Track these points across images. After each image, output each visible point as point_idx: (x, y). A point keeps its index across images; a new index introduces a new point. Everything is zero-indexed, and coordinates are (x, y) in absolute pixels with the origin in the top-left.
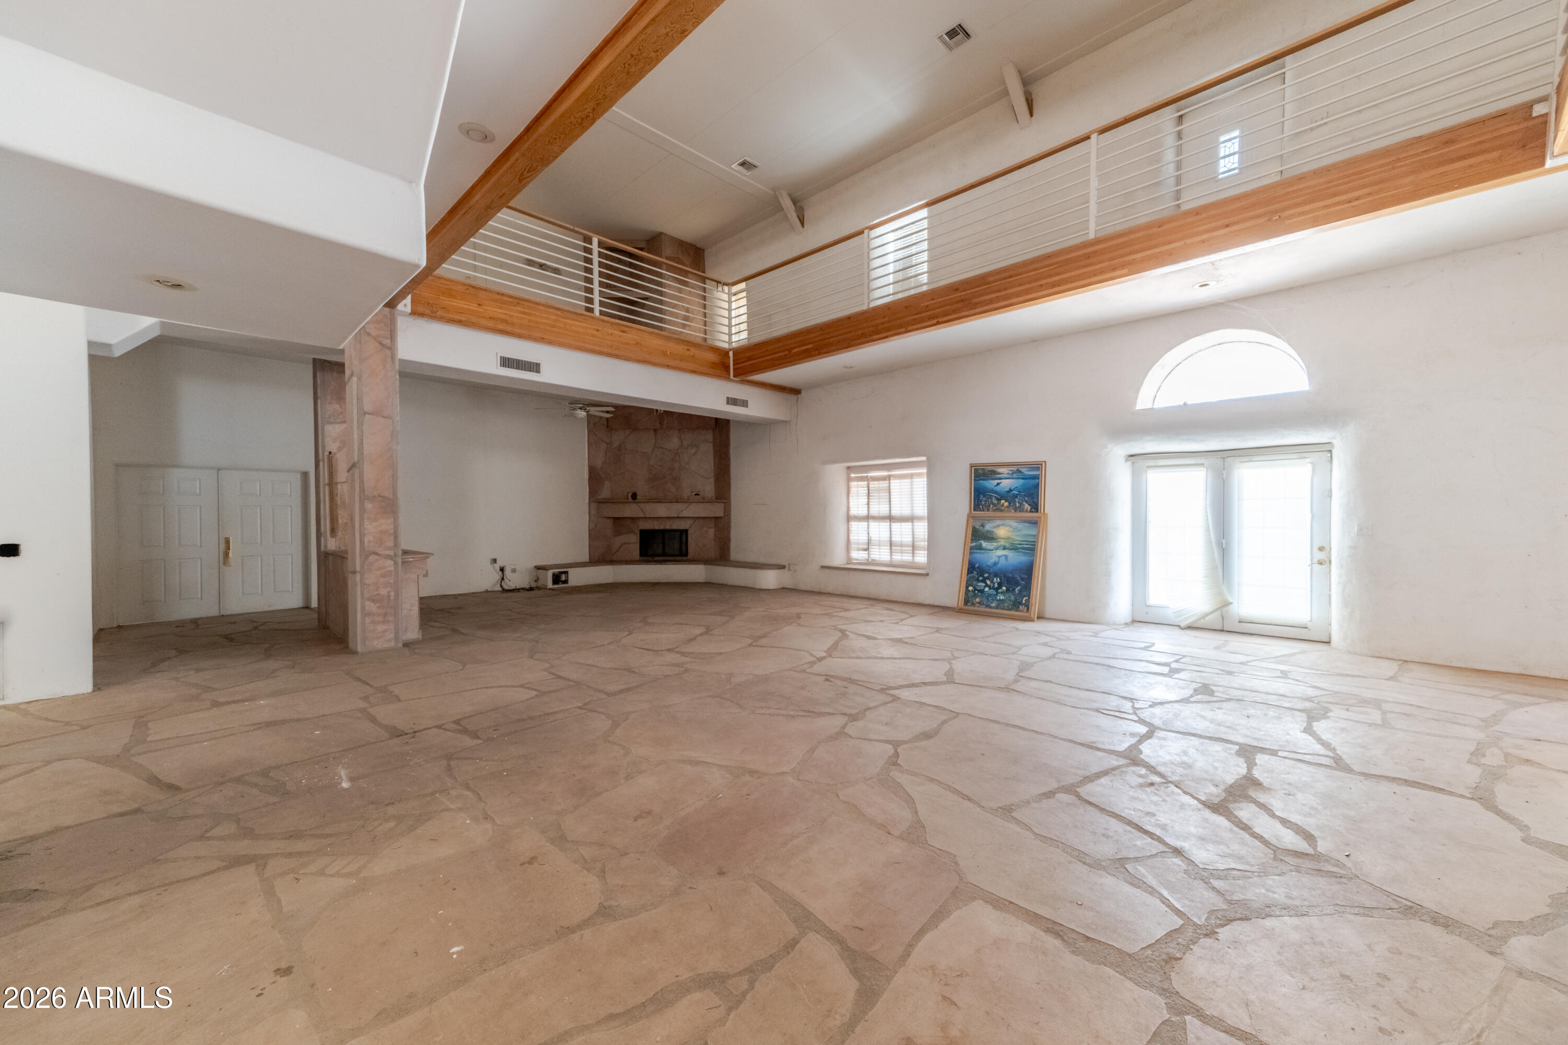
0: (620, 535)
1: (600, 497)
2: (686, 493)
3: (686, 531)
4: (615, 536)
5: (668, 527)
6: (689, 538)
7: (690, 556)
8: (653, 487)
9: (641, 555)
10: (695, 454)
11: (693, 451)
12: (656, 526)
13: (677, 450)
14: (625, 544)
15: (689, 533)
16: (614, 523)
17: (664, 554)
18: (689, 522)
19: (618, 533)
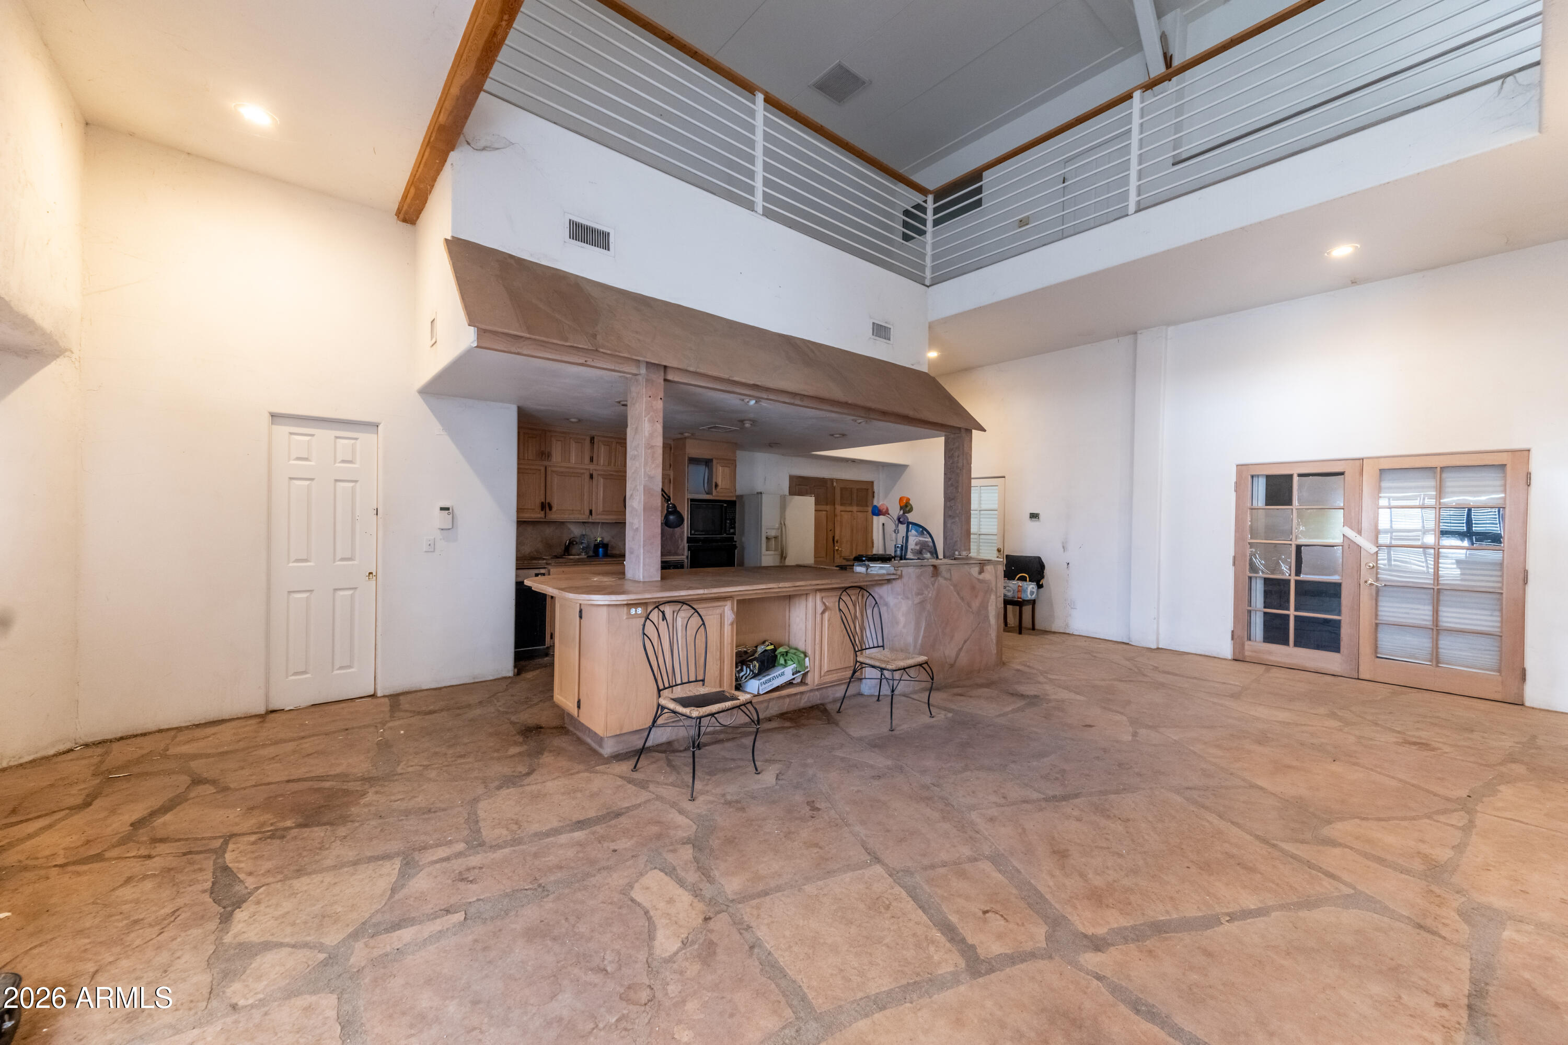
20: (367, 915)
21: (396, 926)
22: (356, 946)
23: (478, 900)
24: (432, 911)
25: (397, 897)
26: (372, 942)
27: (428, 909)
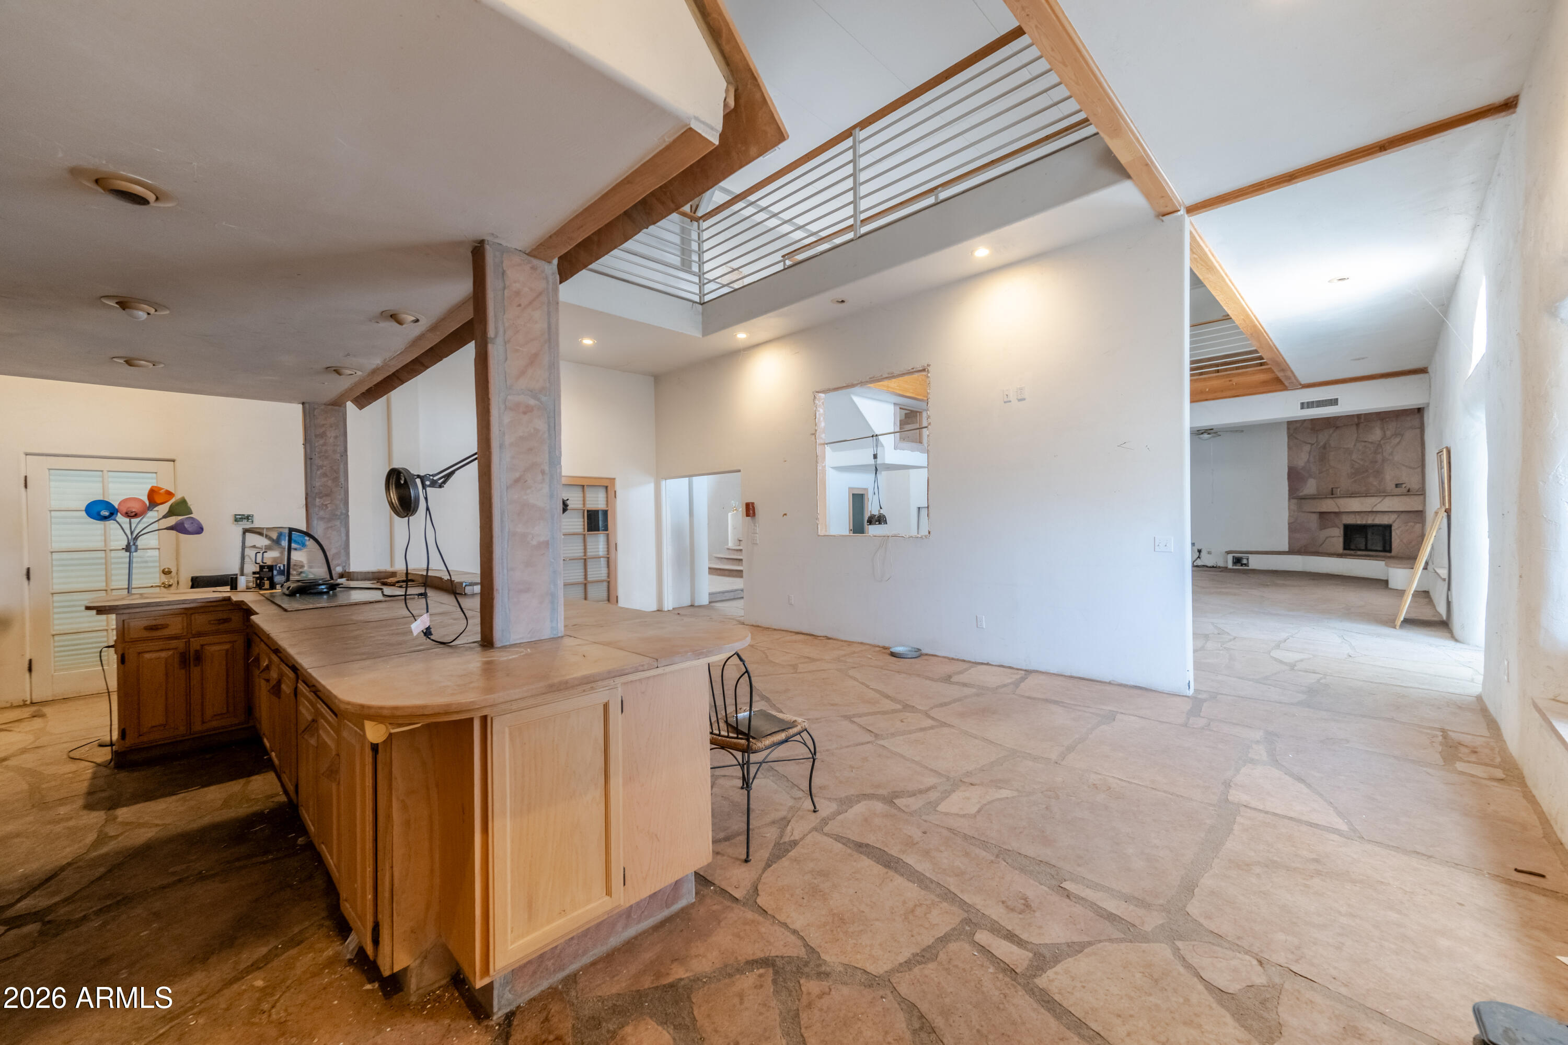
0: (1325, 528)
1: (1301, 494)
2: (1390, 486)
3: (1388, 528)
4: (1321, 529)
5: (1370, 522)
6: (1393, 534)
7: (1393, 553)
8: (1355, 481)
9: (1345, 549)
10: (1399, 443)
11: (1397, 440)
12: (1359, 521)
13: (1380, 441)
14: (1327, 538)
15: (1393, 528)
16: (1320, 518)
17: (1366, 549)
18: (1394, 517)
19: (1323, 527)
20: (1123, 946)
21: (1111, 918)
22: (1150, 930)
23: (1042, 884)
24: (1077, 905)
25: (1086, 939)
26: (1137, 923)
27: (1078, 909)
